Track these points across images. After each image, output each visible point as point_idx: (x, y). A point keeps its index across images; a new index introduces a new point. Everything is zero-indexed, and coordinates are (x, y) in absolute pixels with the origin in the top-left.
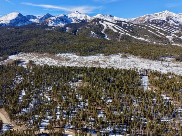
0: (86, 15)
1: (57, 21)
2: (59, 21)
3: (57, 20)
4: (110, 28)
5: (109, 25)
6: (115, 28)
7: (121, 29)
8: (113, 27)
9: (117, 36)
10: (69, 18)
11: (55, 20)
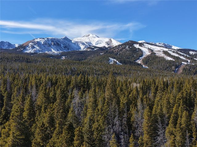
0: (110, 39)
1: (46, 46)
2: (50, 45)
3: (45, 44)
4: (157, 54)
5: (156, 50)
6: (169, 55)
7: (183, 56)
8: (165, 53)
9: (173, 67)
10: (75, 44)
11: (42, 43)
